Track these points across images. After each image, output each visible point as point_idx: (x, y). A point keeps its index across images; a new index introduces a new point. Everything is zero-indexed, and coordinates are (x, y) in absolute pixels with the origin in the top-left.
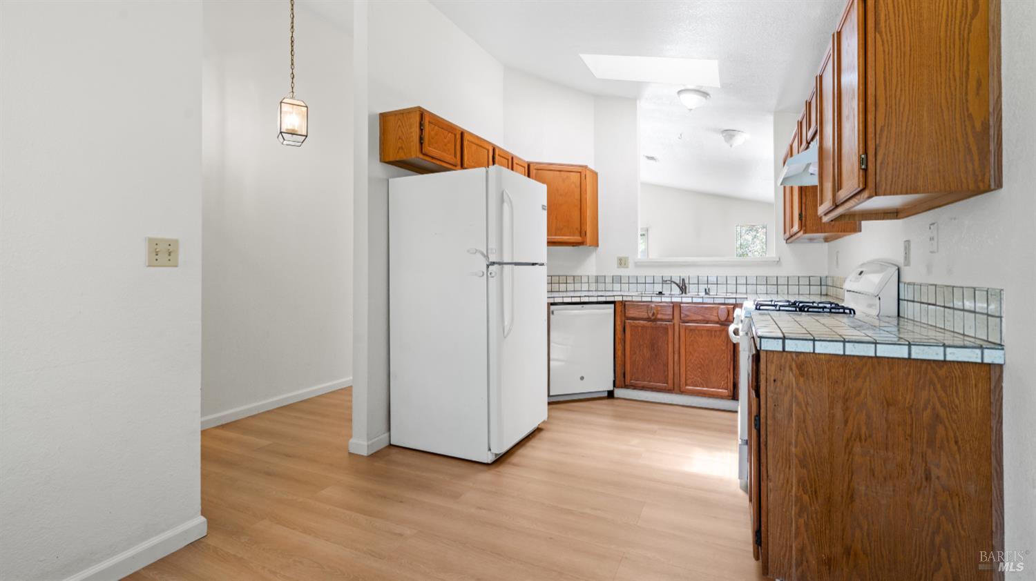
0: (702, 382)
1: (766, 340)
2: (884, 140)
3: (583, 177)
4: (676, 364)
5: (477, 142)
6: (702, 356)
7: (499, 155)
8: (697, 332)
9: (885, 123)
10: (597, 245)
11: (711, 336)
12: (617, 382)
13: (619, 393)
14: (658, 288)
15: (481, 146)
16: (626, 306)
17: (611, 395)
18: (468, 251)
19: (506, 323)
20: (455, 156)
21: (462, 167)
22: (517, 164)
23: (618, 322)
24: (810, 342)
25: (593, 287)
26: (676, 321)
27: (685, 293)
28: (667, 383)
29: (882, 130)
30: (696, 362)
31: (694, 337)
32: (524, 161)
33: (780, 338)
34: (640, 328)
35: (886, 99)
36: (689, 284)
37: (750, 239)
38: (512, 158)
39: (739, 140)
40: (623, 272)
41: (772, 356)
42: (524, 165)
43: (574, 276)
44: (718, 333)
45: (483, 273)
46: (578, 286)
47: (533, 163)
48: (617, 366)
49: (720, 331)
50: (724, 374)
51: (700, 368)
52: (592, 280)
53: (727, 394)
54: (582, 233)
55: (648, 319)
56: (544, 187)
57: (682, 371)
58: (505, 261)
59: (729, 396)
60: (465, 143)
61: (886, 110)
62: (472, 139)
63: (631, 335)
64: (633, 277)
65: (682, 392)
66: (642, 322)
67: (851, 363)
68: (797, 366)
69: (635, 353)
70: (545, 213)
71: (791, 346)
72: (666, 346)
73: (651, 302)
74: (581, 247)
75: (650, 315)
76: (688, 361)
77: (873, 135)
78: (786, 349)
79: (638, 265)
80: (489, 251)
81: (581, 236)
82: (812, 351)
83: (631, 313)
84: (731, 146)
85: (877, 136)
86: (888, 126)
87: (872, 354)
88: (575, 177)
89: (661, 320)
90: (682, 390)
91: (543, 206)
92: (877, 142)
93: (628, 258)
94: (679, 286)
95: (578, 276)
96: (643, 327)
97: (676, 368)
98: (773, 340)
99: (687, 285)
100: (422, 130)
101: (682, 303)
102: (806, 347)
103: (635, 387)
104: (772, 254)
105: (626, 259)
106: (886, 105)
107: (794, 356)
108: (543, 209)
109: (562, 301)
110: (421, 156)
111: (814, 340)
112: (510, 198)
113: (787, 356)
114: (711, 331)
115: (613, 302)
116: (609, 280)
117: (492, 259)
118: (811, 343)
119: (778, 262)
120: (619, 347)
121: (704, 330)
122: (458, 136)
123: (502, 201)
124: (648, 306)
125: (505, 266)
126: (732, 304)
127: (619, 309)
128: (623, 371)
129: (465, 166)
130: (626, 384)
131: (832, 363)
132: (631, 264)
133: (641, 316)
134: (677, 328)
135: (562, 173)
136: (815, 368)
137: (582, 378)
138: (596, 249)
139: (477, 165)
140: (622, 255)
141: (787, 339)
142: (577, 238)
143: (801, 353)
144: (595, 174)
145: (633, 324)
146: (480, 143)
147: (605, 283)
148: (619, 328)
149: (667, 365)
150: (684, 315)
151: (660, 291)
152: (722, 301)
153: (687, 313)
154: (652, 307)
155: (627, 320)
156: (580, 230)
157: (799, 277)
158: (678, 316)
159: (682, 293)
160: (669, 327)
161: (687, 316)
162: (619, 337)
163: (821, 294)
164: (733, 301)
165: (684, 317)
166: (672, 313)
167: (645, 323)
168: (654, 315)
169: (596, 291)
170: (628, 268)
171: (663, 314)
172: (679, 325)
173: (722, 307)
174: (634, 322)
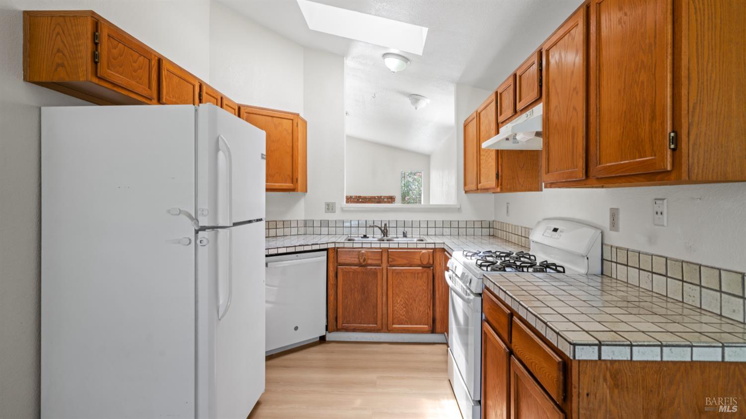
0: (407, 320)
1: (581, 347)
2: (696, 119)
3: (295, 124)
4: (384, 305)
5: (179, 73)
6: (406, 296)
7: (206, 93)
8: (402, 275)
9: (697, 100)
10: (306, 191)
11: (415, 277)
12: (330, 327)
13: (331, 336)
14: (362, 231)
15: (185, 80)
16: (339, 254)
17: (322, 339)
18: (169, 211)
19: (221, 302)
20: (150, 87)
21: (160, 101)
22: (226, 105)
23: (331, 269)
24: (627, 347)
25: (302, 231)
26: (384, 265)
27: (387, 236)
28: (377, 324)
29: (694, 108)
30: (402, 303)
31: (400, 280)
32: (235, 103)
33: (595, 345)
34: (351, 274)
35: (698, 72)
36: (389, 227)
37: (412, 181)
38: (222, 98)
39: (423, 104)
40: (330, 217)
41: (585, 366)
42: (234, 107)
43: (284, 221)
44: (420, 275)
45: (190, 240)
46: (287, 231)
47: (244, 106)
48: (330, 311)
49: (422, 273)
50: (425, 311)
51: (405, 308)
52: (301, 224)
53: (428, 329)
54: (294, 180)
55: (360, 265)
56: (263, 134)
57: (389, 311)
58: (220, 225)
59: (429, 331)
60: (164, 73)
61: (698, 85)
62: (171, 69)
63: (343, 280)
64: (339, 221)
65: (389, 331)
66: (353, 267)
67: (665, 369)
68: (611, 376)
69: (347, 297)
70: (264, 162)
71: (608, 354)
72: (375, 289)
73: (362, 248)
74: (291, 193)
75: (362, 261)
76: (394, 302)
77: (686, 112)
78: (603, 358)
79: (345, 210)
80: (199, 212)
81: (292, 183)
82: (629, 359)
83: (342, 259)
84: (416, 108)
85: (690, 113)
86: (700, 103)
87: (688, 359)
88: (287, 124)
89: (371, 265)
90: (389, 329)
91: (262, 154)
92: (690, 121)
94: (381, 230)
95: (288, 221)
96: (355, 272)
97: (385, 309)
98: (588, 347)
99: (388, 228)
100: (96, 44)
101: (390, 248)
102: (622, 354)
103: (347, 330)
104: (452, 201)
105: (334, 204)
106: (699, 81)
107: (609, 364)
108: (263, 158)
109: (276, 253)
110: (96, 80)
111: (631, 346)
112: (226, 146)
113: (601, 364)
114: (415, 274)
115: (326, 250)
116: (317, 224)
117: (204, 222)
118: (628, 349)
119: (459, 209)
120: (331, 292)
121: (408, 272)
122: (154, 63)
123: (217, 150)
124: (359, 252)
125: (219, 230)
126: (432, 249)
127: (331, 255)
128: (335, 315)
129: (164, 100)
130: (338, 328)
131: (647, 370)
132: (338, 210)
133: (353, 262)
134: (385, 271)
135: (275, 119)
136: (630, 376)
137: (296, 328)
138: (305, 195)
139: (179, 100)
140: (329, 201)
141: (604, 345)
142: (289, 185)
143: (615, 361)
144: (305, 123)
145: (345, 270)
146: (184, 76)
147: (313, 227)
148: (332, 274)
149: (376, 306)
150: (392, 260)
151: (365, 234)
152: (423, 246)
153: (394, 257)
154: (363, 253)
155: (339, 265)
156: (291, 177)
157: (474, 221)
158: (386, 261)
159: (384, 236)
160: (378, 271)
161: (394, 260)
162: (332, 283)
163: (490, 235)
164: (432, 246)
165: (391, 262)
166: (380, 258)
167: (357, 268)
168: (364, 260)
169: (304, 234)
170: (335, 212)
171: (372, 259)
172: (387, 269)
173: (424, 251)
174: (345, 268)
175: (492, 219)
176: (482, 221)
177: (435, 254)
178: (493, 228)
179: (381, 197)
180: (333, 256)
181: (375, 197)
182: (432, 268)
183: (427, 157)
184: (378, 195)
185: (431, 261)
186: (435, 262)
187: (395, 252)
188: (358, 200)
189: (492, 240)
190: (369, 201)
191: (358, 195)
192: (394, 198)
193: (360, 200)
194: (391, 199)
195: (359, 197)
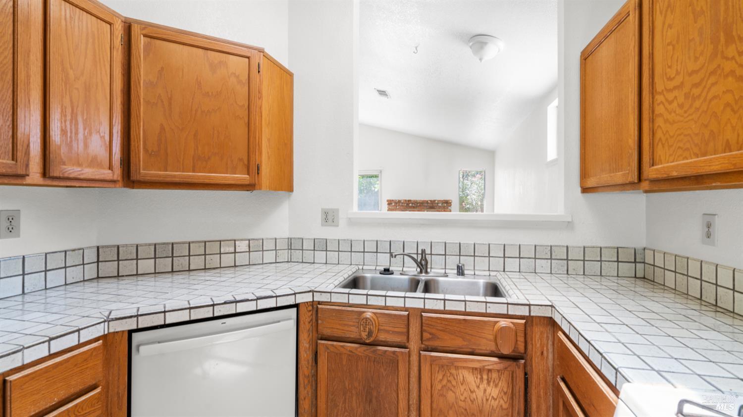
3: (254, 66)
10: (290, 189)
11: (482, 378)
14: (384, 261)
16: (319, 311)
23: (305, 344)
25: (284, 255)
26: (414, 344)
27: (426, 272)
31: (448, 381)
34: (345, 358)
39: (492, 51)
40: (330, 233)
43: (249, 240)
44: (494, 374)
47: (140, 23)
52: (282, 245)
54: (251, 169)
55: (361, 341)
63: (328, 370)
64: (345, 241)
66: (348, 345)
69: (336, 406)
72: (394, 395)
73: (366, 306)
75: (365, 332)
79: (353, 222)
81: (248, 174)
83: (327, 326)
84: (481, 59)
88: (237, 64)
89: (385, 344)
93: (337, 210)
94: (415, 261)
95: (257, 239)
96: (351, 356)
99: (428, 257)
101: (425, 310)
104: (558, 209)
105: (335, 212)
109: (161, 322)
114: (481, 371)
115: (296, 306)
116: (308, 245)
119: (569, 223)
121: (466, 367)
124: (360, 314)
126: (522, 317)
127: (306, 317)
132: (342, 222)
133: (348, 335)
134: (414, 358)
138: (289, 196)
140: (329, 205)
142: (242, 177)
144: (286, 77)
145: (332, 349)
147: (302, 250)
148: (306, 355)
150: (429, 336)
151: (387, 265)
152: (502, 310)
153: (433, 331)
154: (366, 319)
155: (322, 339)
156: (246, 162)
157: (601, 248)
158: (418, 337)
159: (421, 272)
160: (400, 358)
161: (434, 337)
162: (306, 373)
163: (635, 277)
164: (524, 312)
165: (429, 340)
166: (405, 330)
167: (356, 349)
168: (370, 334)
169: (288, 262)
170: (338, 226)
171: (387, 332)
172: (420, 354)
173: (503, 323)
174: (333, 345)
175: (640, 243)
176: (618, 248)
177: (528, 329)
178: (644, 263)
179: (435, 201)
180: (309, 320)
181: (427, 201)
182: (523, 361)
183: (490, 154)
184: (431, 199)
185: (521, 348)
186: (530, 347)
187: (437, 318)
188: (408, 204)
189: (640, 287)
190: (420, 206)
191: (407, 199)
192: (450, 203)
193: (410, 205)
194: (445, 205)
195: (408, 201)
